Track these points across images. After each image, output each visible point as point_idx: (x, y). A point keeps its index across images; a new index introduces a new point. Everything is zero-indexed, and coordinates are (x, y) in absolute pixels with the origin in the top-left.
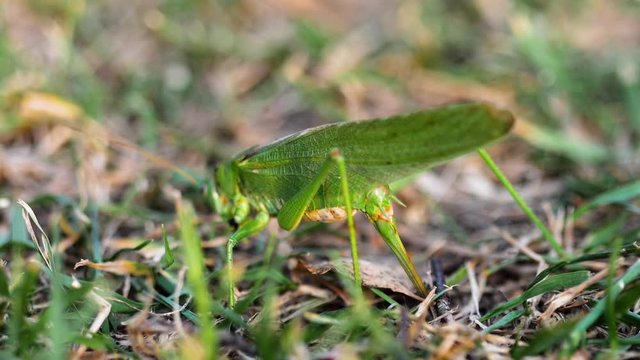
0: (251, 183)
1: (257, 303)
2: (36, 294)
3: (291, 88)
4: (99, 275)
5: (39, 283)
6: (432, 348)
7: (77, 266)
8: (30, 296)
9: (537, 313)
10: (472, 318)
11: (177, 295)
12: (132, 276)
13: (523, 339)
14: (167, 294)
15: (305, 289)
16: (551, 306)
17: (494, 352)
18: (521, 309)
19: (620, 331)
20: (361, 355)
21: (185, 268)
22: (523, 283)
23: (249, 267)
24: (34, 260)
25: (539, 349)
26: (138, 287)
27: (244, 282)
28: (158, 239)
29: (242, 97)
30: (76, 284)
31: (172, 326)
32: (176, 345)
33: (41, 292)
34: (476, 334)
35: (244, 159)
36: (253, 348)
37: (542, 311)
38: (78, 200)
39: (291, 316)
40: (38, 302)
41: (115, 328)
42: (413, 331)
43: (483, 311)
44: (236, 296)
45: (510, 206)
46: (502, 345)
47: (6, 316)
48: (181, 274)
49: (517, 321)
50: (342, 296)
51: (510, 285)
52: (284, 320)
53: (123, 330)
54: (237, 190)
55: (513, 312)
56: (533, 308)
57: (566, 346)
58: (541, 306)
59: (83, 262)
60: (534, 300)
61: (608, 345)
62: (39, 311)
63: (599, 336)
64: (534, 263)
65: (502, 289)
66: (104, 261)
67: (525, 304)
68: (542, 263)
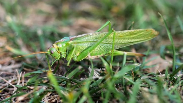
16: (18, 100)
18: (9, 101)
22: (9, 93)
37: (15, 101)
45: (6, 71)
51: (6, 94)
56: (13, 100)
60: (13, 98)
64: (13, 87)
65: (4, 95)
67: (11, 99)
68: (15, 87)
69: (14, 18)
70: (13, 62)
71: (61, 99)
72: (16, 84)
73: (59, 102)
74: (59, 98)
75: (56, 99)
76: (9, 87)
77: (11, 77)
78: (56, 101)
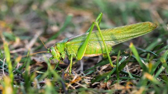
1: (25, 67)
3: (34, 11)
6: (70, 80)
9: (98, 71)
10: (81, 72)
11: (3, 65)
13: (94, 78)
14: (1, 65)
16: (102, 69)
17: (86, 81)
18: (94, 70)
19: (120, 76)
20: (51, 82)
21: (5, 58)
23: (22, 58)
25: (98, 80)
29: (21, 14)
31: (2, 73)
32: (3, 78)
34: (82, 76)
36: (23, 80)
43: (84, 70)
44: (19, 65)
46: (89, 79)
48: (4, 60)
49: (93, 73)
52: (32, 72)
55: (92, 71)
56: (97, 69)
57: (105, 79)
58: (99, 69)
60: (98, 67)
61: (117, 79)
63: (114, 77)
67: (95, 68)
71: (141, 68)
73: (140, 71)
74: (139, 68)
75: (137, 69)
78: (137, 70)
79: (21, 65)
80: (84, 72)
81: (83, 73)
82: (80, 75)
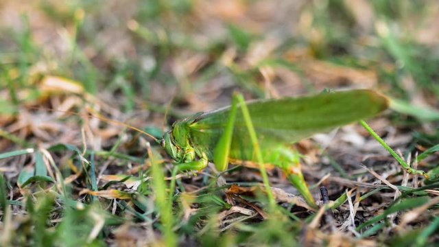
0: (198, 138)
2: (52, 213)
4: (96, 199)
5: (54, 205)
7: (81, 193)
8: (48, 214)
9: (394, 225)
10: (350, 228)
11: (149, 212)
12: (117, 200)
14: (143, 212)
15: (236, 209)
16: (404, 220)
18: (383, 222)
22: (384, 204)
24: (51, 190)
26: (122, 208)
27: (194, 204)
28: (136, 174)
30: (80, 206)
31: (145, 235)
33: (56, 211)
34: (352, 239)
35: (194, 122)
37: (397, 224)
38: (81, 148)
39: (227, 228)
40: (54, 218)
41: (107, 235)
42: (309, 237)
43: (357, 223)
44: (188, 212)
45: (375, 152)
47: (33, 227)
48: (153, 199)
49: (381, 231)
50: (261, 214)
51: (376, 206)
52: (222, 230)
53: (111, 236)
54: (188, 143)
55: (378, 225)
56: (391, 221)
58: (397, 220)
59: (85, 191)
60: (392, 216)
62: (55, 224)
64: (392, 191)
65: (370, 208)
66: (99, 190)
67: (386, 219)
68: (397, 191)
69: (396, 27)
70: (392, 130)
72: (399, 183)
76: (383, 191)
77: (386, 167)
79: (194, 211)
80: (358, 228)
81: (354, 231)
82: (348, 235)
